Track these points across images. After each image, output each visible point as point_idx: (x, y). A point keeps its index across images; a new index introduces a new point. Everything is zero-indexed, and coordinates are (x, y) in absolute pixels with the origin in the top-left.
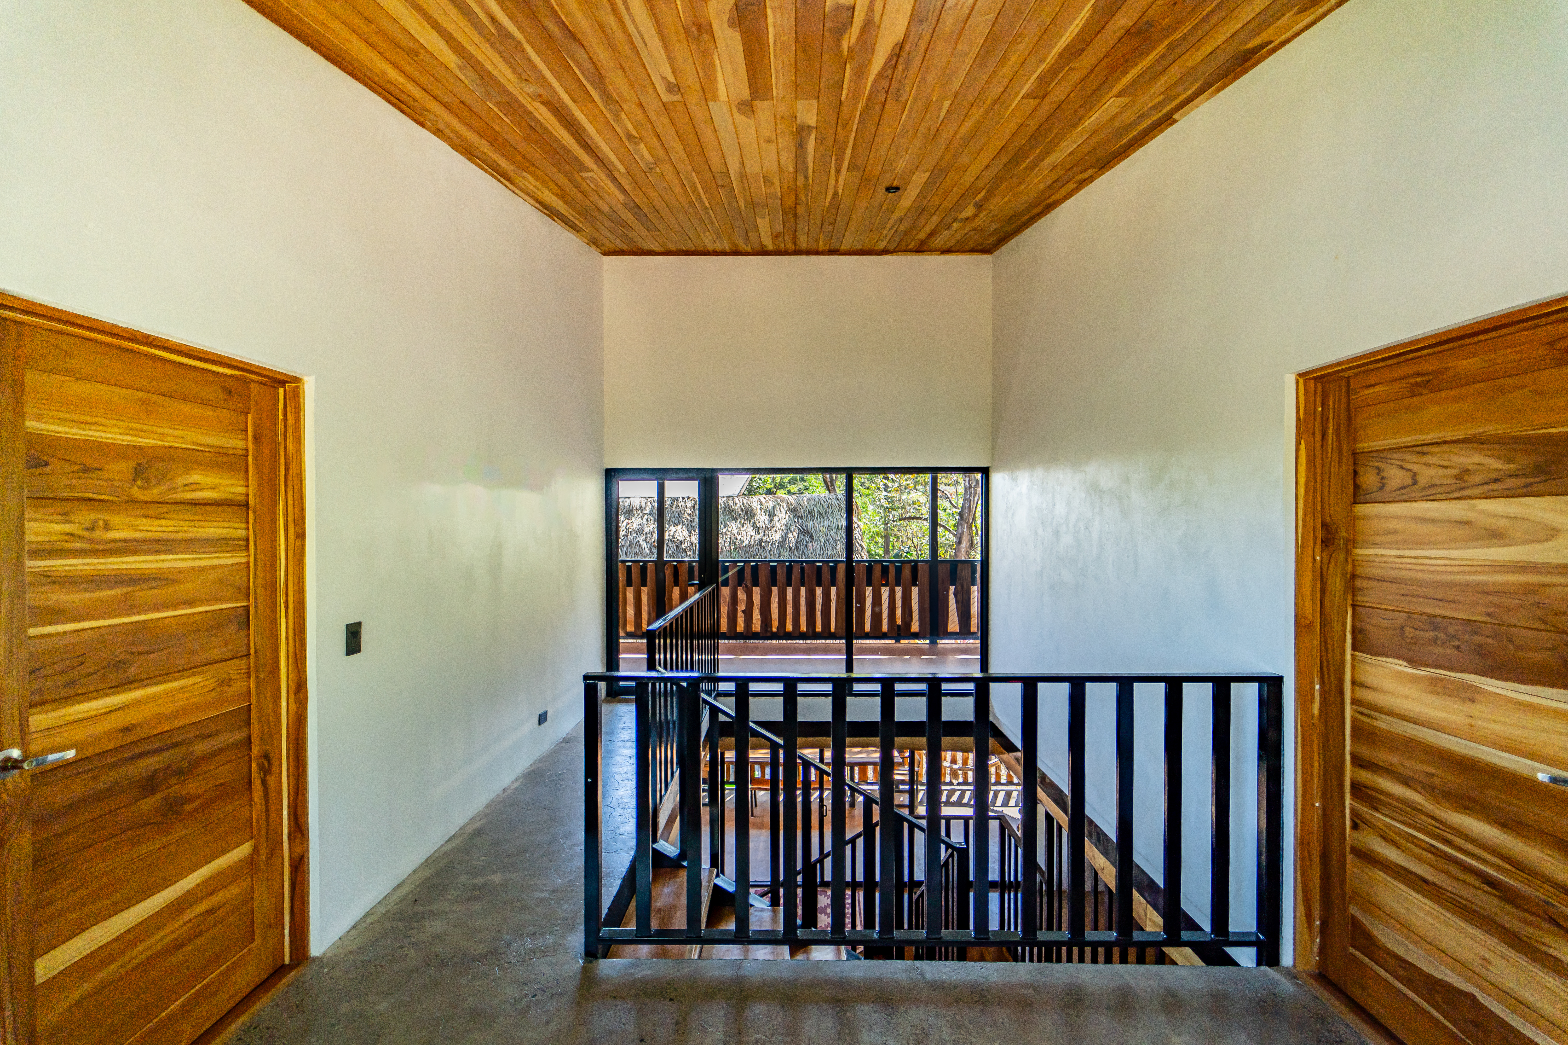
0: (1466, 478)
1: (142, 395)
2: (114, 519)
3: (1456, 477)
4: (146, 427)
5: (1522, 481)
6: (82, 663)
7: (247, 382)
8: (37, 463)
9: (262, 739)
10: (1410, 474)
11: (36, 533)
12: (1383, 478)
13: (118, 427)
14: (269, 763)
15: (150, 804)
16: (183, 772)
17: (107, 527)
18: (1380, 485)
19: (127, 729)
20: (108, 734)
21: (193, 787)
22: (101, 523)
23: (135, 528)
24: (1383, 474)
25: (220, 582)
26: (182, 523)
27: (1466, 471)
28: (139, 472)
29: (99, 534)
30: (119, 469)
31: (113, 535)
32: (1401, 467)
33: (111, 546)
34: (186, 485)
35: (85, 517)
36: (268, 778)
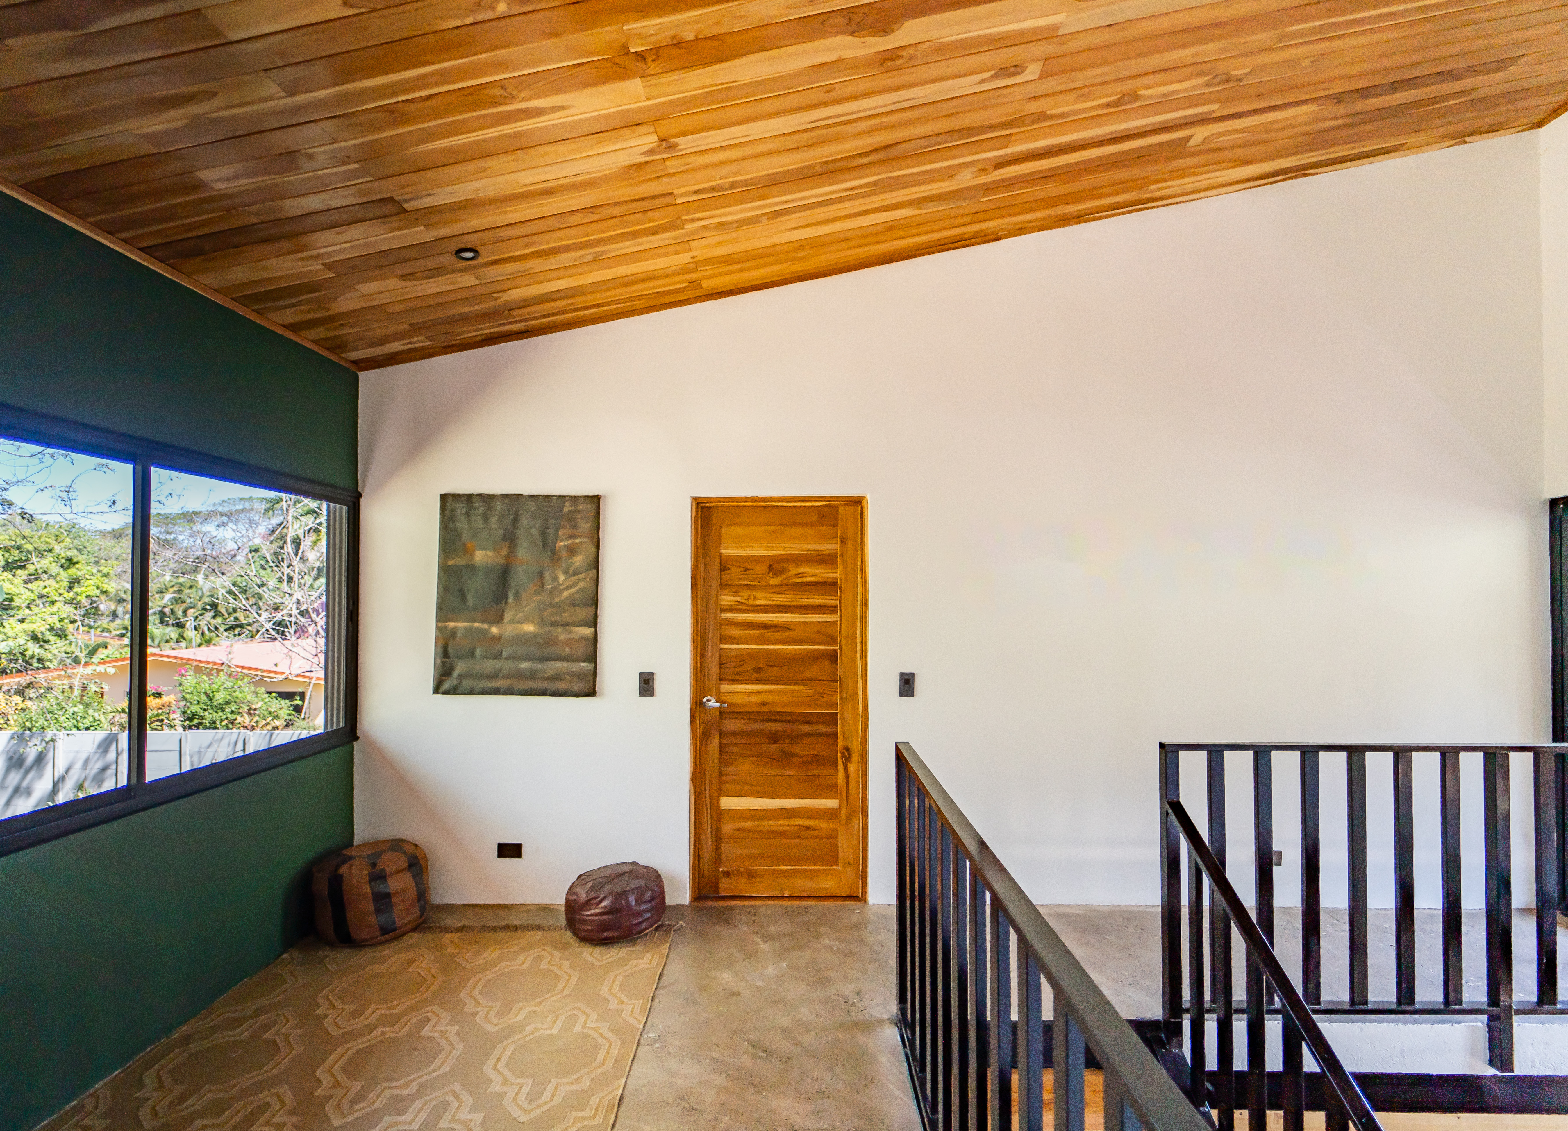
1: (773, 528)
2: (758, 595)
4: (774, 545)
6: (743, 665)
7: (836, 508)
8: (724, 568)
9: (844, 737)
11: (725, 601)
13: (762, 547)
14: (850, 755)
15: (774, 748)
16: (795, 738)
17: (755, 598)
19: (763, 704)
20: (755, 704)
21: (797, 749)
22: (752, 597)
23: (769, 599)
25: (818, 632)
26: (794, 596)
28: (770, 568)
29: (751, 602)
30: (760, 569)
31: (758, 602)
33: (756, 608)
34: (797, 574)
35: (745, 594)
36: (849, 765)
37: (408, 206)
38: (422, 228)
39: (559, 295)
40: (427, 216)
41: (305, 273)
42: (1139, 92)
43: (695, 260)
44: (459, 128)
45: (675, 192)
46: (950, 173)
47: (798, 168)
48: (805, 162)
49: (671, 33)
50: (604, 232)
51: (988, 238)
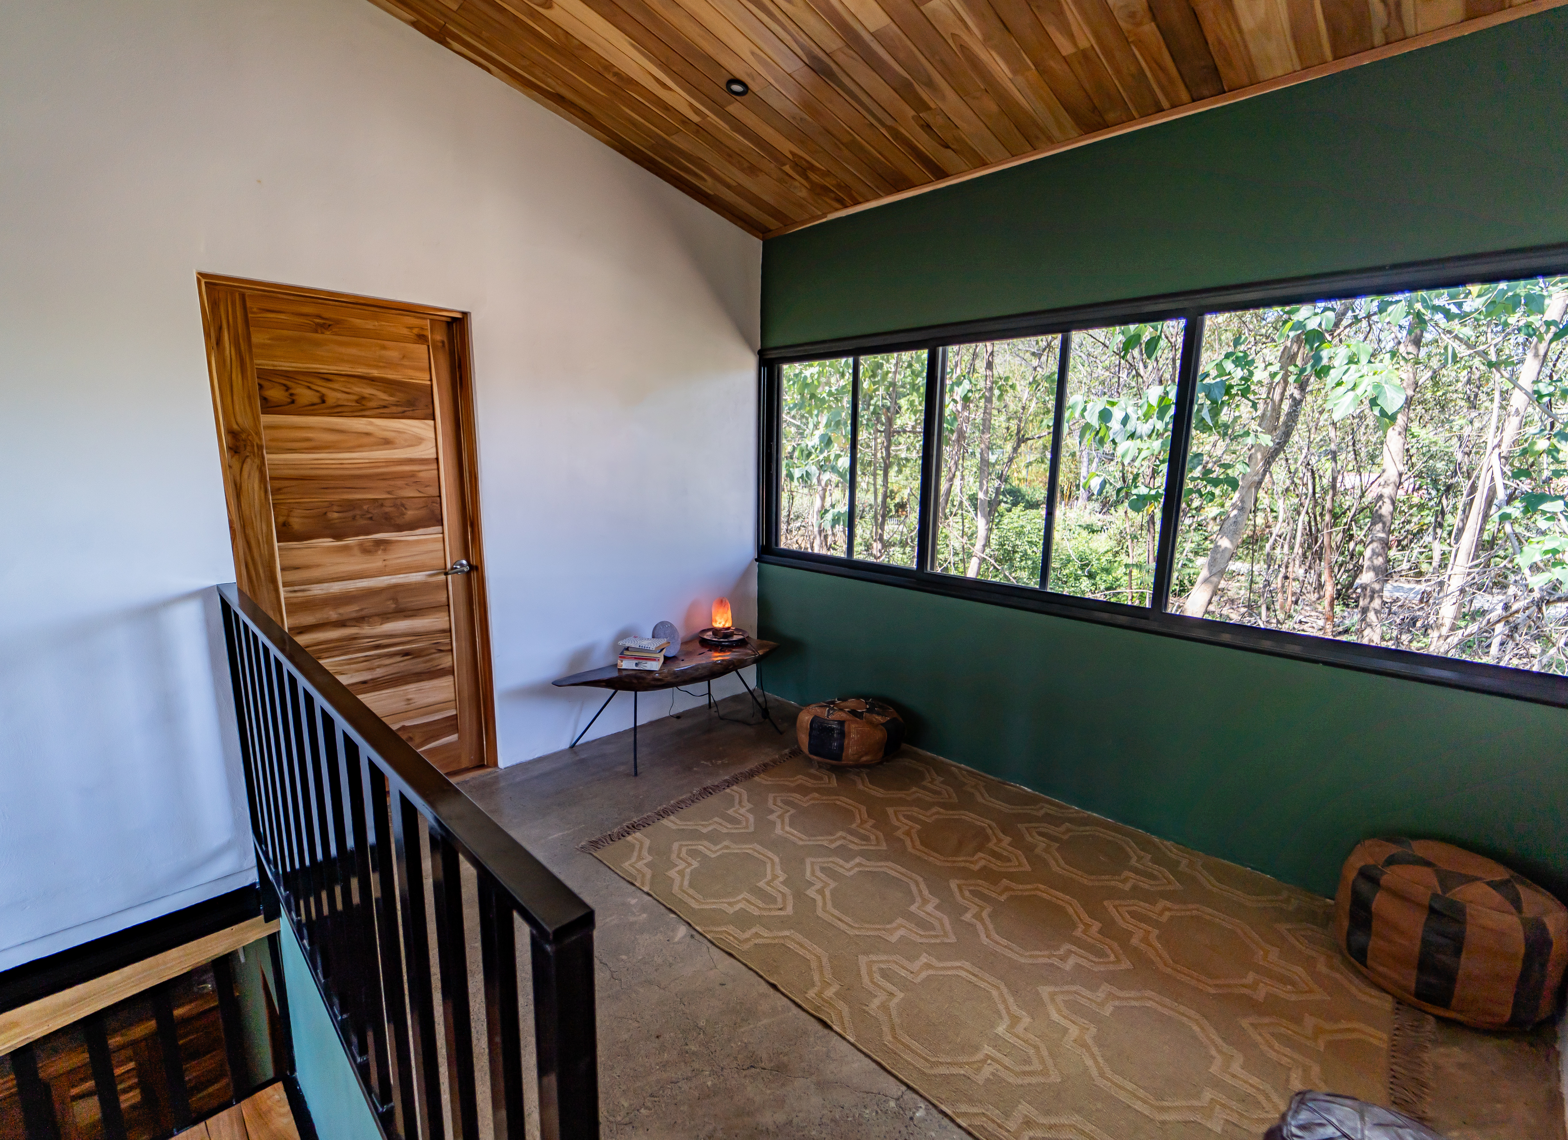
0: (364, 403)
3: (357, 401)
5: (400, 409)
10: (318, 394)
12: (292, 395)
18: (289, 400)
24: (292, 391)
27: (363, 398)
32: (309, 388)
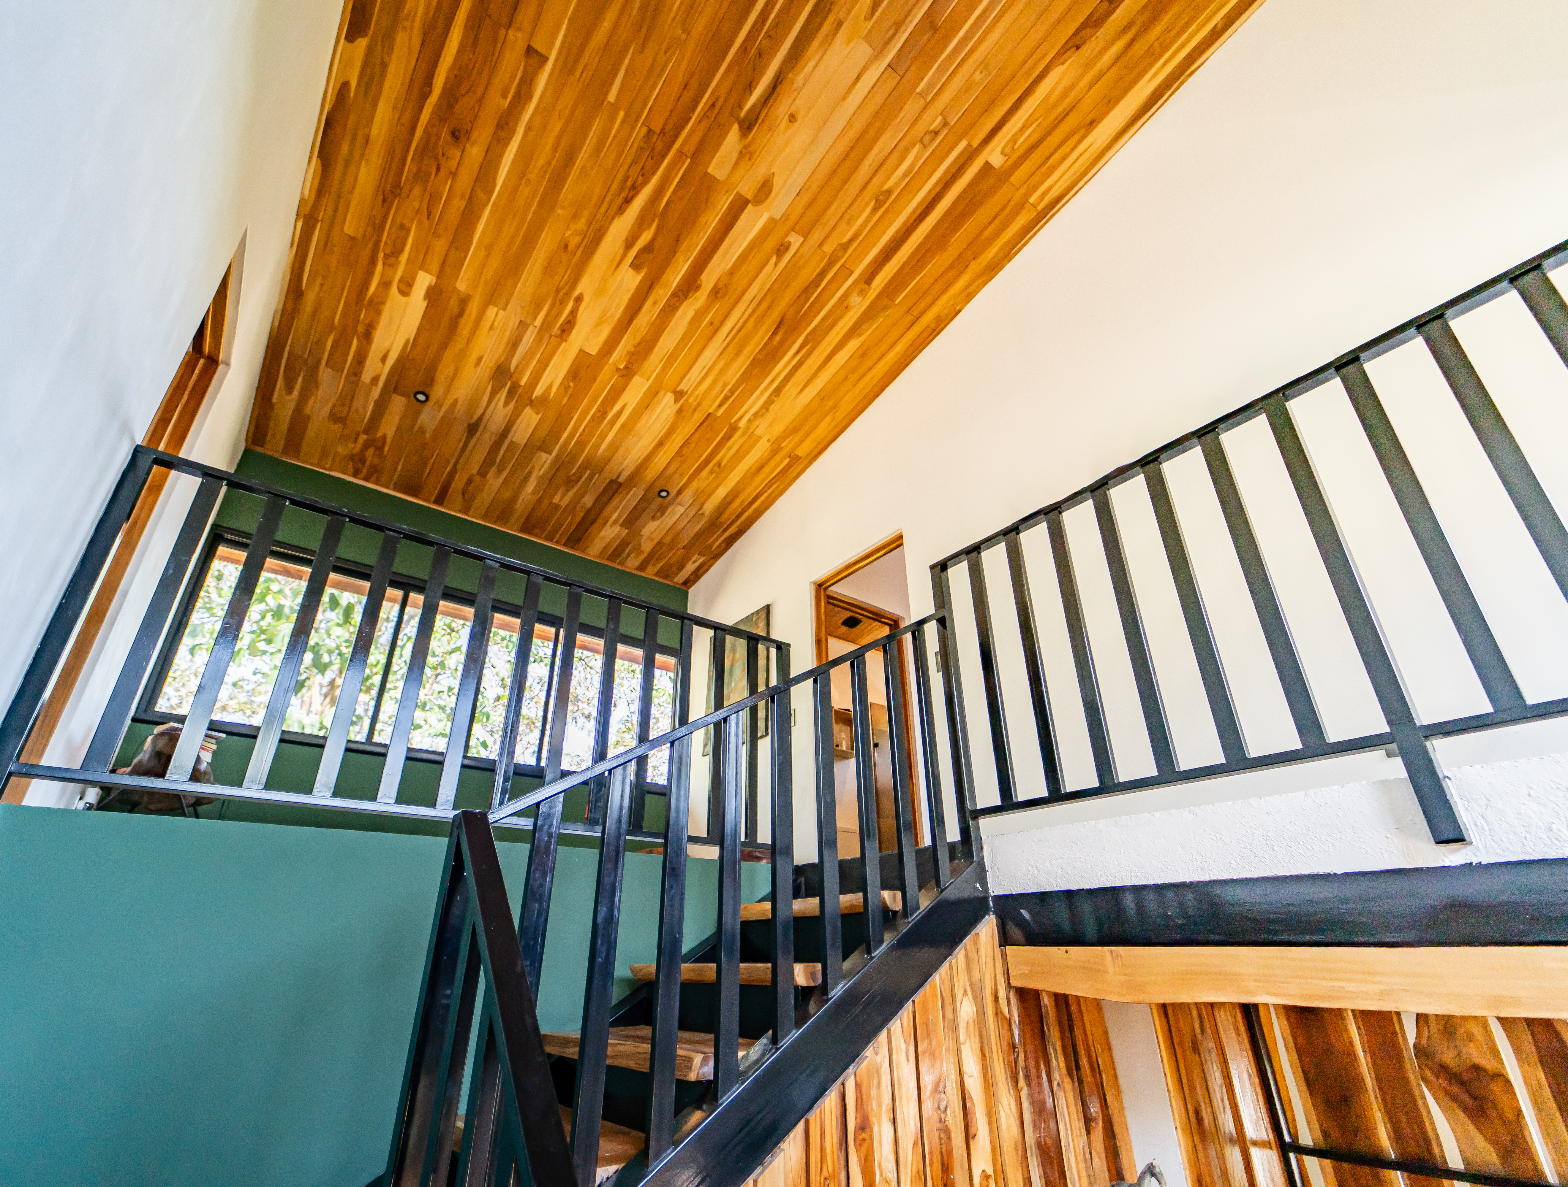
37: (621, 480)
38: (634, 489)
39: (729, 499)
40: (632, 480)
41: (616, 535)
42: (886, 187)
43: (772, 441)
44: (602, 437)
45: (711, 410)
46: (843, 306)
47: (751, 363)
48: (749, 358)
49: (625, 352)
50: (701, 457)
51: (950, 317)
